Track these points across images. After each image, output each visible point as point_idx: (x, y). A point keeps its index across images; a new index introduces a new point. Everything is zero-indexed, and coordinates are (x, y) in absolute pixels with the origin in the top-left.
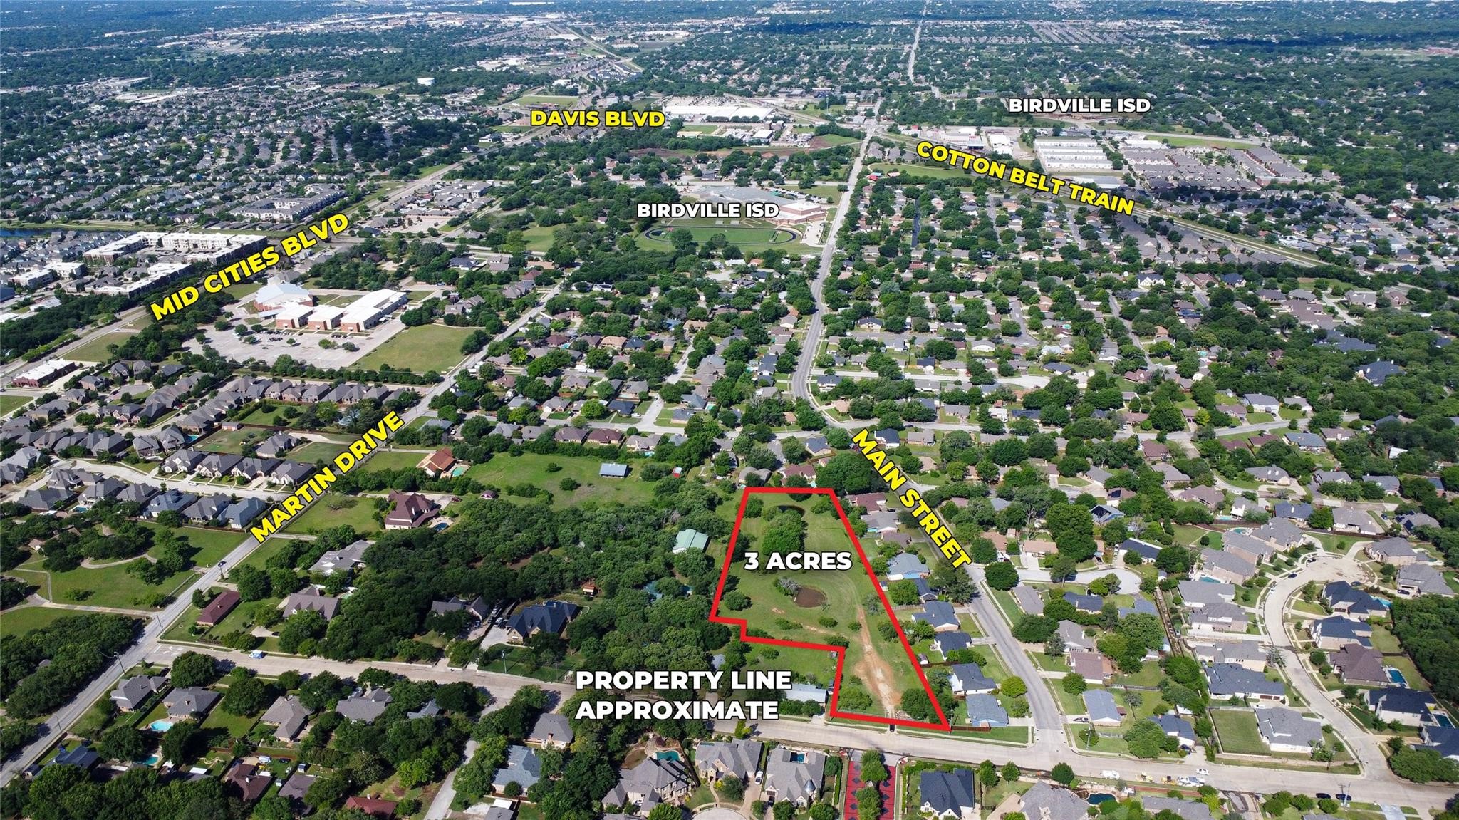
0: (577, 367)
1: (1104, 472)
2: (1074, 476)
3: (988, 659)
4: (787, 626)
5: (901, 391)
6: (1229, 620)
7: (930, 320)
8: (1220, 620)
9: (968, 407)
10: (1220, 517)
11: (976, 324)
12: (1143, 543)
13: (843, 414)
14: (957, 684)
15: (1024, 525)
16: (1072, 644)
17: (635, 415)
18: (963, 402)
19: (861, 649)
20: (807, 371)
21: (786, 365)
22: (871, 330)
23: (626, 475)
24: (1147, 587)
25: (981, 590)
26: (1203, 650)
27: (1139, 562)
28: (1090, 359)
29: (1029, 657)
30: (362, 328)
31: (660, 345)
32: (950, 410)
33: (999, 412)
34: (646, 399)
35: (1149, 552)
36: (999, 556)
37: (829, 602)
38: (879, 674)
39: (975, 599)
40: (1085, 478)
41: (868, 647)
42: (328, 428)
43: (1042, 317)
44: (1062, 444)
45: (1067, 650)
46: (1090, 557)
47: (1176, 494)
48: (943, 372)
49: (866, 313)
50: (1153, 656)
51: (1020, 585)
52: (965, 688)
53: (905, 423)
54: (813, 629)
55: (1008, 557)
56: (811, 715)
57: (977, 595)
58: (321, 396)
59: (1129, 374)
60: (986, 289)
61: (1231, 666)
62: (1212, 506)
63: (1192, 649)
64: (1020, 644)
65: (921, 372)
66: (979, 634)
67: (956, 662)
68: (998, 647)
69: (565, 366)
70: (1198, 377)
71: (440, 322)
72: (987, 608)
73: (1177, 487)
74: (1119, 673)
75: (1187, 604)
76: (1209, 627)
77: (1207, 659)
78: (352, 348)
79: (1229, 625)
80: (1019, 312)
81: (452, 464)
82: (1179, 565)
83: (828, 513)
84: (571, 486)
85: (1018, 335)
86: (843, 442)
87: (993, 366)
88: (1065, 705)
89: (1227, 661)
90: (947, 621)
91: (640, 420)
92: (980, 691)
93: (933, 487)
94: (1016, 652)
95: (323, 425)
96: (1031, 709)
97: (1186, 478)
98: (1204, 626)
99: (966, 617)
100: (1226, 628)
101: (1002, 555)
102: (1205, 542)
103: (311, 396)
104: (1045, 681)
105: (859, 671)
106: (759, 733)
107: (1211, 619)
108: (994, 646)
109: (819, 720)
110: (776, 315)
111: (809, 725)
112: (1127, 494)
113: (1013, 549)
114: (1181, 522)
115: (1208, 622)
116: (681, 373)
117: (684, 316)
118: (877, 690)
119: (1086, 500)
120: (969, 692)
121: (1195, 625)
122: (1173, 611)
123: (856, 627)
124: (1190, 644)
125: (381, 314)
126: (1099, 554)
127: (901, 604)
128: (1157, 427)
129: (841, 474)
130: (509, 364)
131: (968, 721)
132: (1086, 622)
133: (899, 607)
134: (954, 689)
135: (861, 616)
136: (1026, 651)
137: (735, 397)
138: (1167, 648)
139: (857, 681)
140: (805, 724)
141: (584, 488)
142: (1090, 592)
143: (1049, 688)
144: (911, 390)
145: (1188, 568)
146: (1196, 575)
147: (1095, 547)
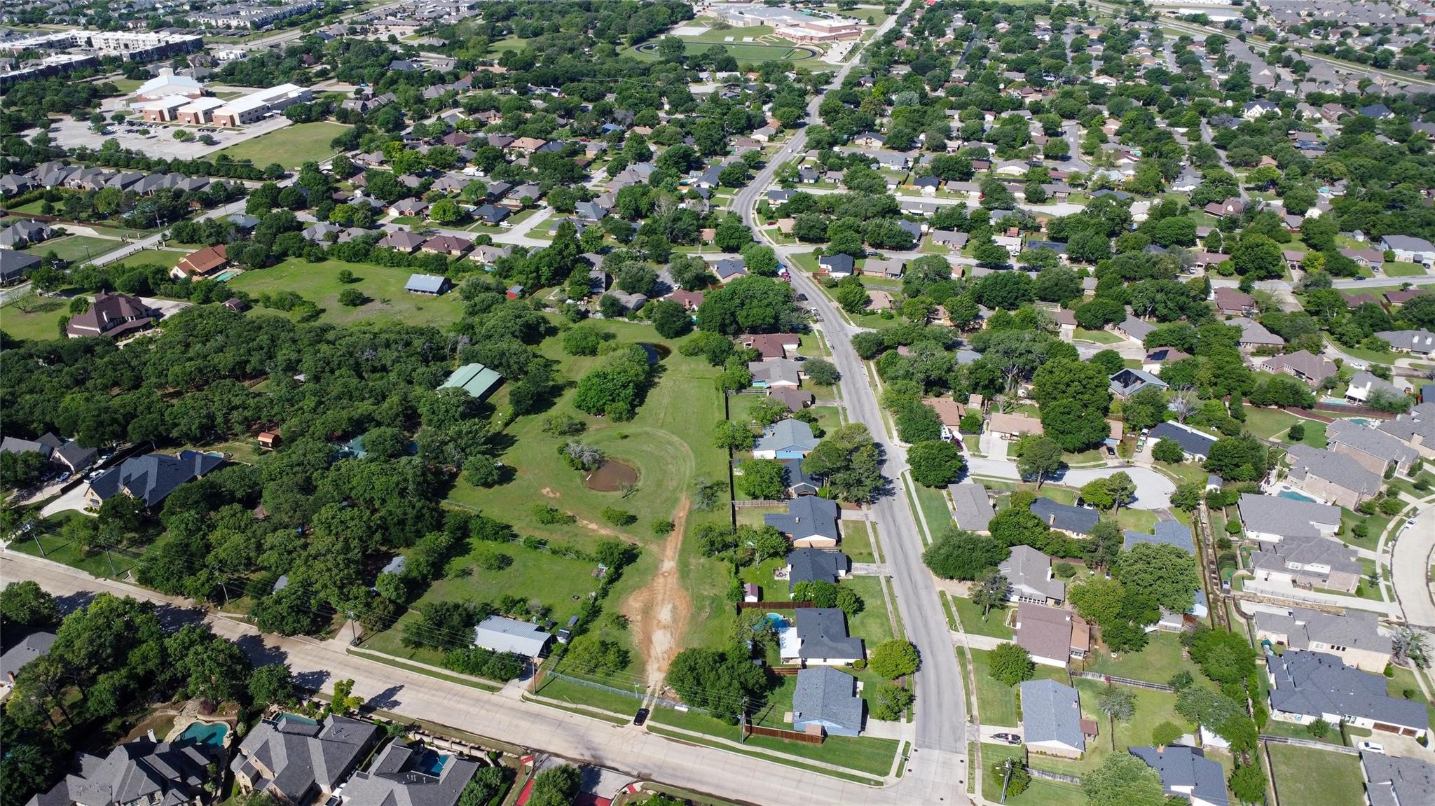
0: (466, 170)
1: (1149, 325)
2: (1100, 328)
3: (869, 603)
4: (550, 517)
5: (875, 210)
6: (1325, 569)
7: (950, 139)
8: (1308, 568)
9: (965, 236)
10: (1327, 399)
11: (1011, 144)
12: (1189, 429)
13: (787, 236)
14: (791, 644)
15: (1001, 390)
16: (1027, 590)
17: (504, 224)
18: (960, 228)
19: (655, 568)
20: (764, 185)
21: (736, 179)
22: (870, 146)
23: (441, 292)
24: (1184, 501)
25: (899, 485)
26: (1269, 621)
27: (1179, 459)
28: (1159, 189)
29: (945, 604)
30: (238, 122)
31: (583, 150)
32: (938, 238)
33: (1011, 243)
34: (530, 206)
35: (1196, 444)
36: (945, 433)
37: (640, 484)
38: (664, 614)
39: (883, 499)
40: (1116, 332)
41: (669, 565)
42: (109, 222)
43: (1104, 140)
44: (1089, 286)
45: (1014, 598)
46: (1097, 446)
47: (1258, 362)
48: (948, 195)
49: (868, 127)
50: (1171, 623)
51: (967, 481)
52: (804, 654)
53: (869, 250)
54: (593, 526)
55: (959, 436)
56: (506, 680)
57: (889, 493)
58: (125, 186)
59: (1211, 207)
60: (1036, 109)
61: (1320, 659)
62: (1316, 382)
63: (1248, 618)
64: (935, 579)
65: (918, 194)
66: (869, 558)
67: (806, 604)
68: (894, 582)
69: (451, 167)
70: (1314, 213)
71: (332, 120)
72: (899, 517)
73: (1261, 351)
74: (1102, 648)
75: (1251, 535)
76: (1287, 578)
77: (1273, 639)
78: (209, 141)
79: (1324, 578)
80: (1074, 133)
81: (224, 266)
82: (1247, 468)
83: (703, 357)
84: (357, 300)
85: (1065, 158)
86: (768, 267)
87: (1018, 190)
88: (983, 704)
89: (1313, 646)
90: (817, 531)
91: (507, 230)
92: (832, 662)
93: (874, 331)
94: (923, 593)
95: (104, 217)
96: (917, 706)
97: (1279, 340)
98: (1276, 576)
99: (859, 527)
100: (1317, 582)
101: (950, 431)
102: (1296, 434)
103: (116, 183)
104: (960, 652)
105: (632, 606)
106: (396, 703)
107: (1290, 565)
108: (889, 579)
109: (516, 689)
110: (751, 124)
111: (494, 697)
112: (1175, 355)
113: (973, 426)
114: (1260, 403)
115: (1285, 570)
116: (594, 182)
117: (628, 121)
118: (648, 640)
119: (1110, 361)
120: (810, 662)
121: (1260, 573)
122: (1224, 544)
123: (666, 528)
124: (1247, 607)
125: (269, 109)
126: (1113, 442)
127: (755, 497)
128: (1241, 271)
129: (737, 301)
130: (382, 163)
131: (788, 718)
132: (1062, 552)
133: (749, 502)
134: (784, 653)
135: (680, 515)
136: (942, 594)
137: (644, 207)
138: (1201, 611)
139: (622, 622)
140: (487, 695)
141: (377, 305)
142: (1081, 502)
143: (963, 665)
144: (892, 210)
145: (1260, 474)
146: (1273, 487)
147: (1106, 430)
